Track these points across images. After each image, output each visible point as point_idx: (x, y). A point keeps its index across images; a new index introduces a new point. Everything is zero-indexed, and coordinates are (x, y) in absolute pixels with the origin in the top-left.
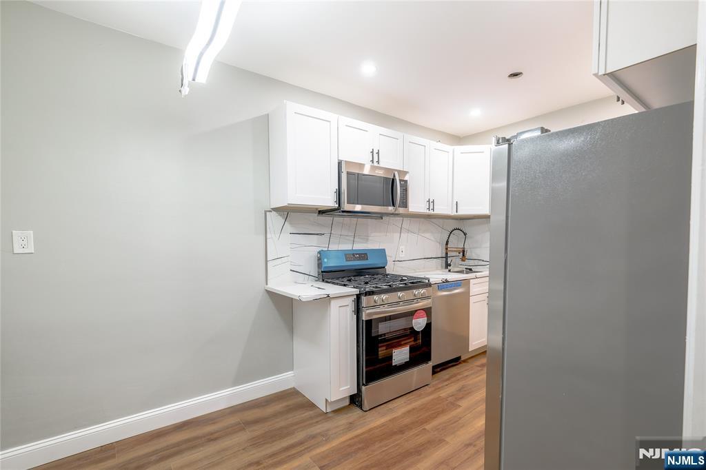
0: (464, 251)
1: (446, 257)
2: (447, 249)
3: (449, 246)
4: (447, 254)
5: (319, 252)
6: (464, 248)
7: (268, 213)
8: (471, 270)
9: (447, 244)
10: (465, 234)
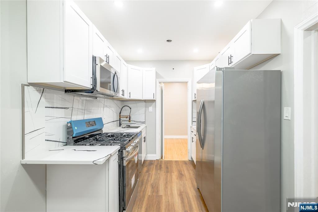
0: (130, 117)
1: (120, 120)
2: (120, 116)
3: (121, 114)
4: (120, 119)
5: (70, 123)
6: (130, 116)
7: (25, 87)
8: (129, 126)
9: (120, 114)
10: (130, 108)
